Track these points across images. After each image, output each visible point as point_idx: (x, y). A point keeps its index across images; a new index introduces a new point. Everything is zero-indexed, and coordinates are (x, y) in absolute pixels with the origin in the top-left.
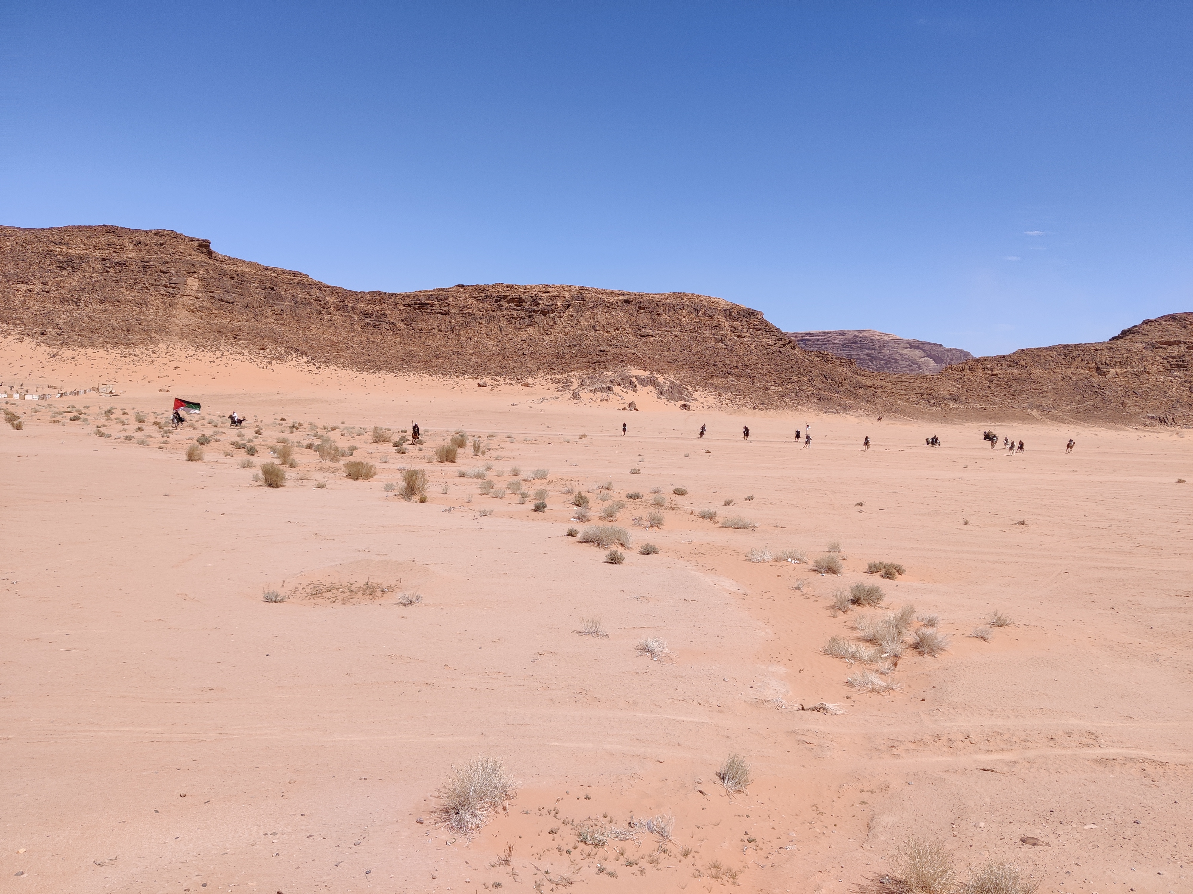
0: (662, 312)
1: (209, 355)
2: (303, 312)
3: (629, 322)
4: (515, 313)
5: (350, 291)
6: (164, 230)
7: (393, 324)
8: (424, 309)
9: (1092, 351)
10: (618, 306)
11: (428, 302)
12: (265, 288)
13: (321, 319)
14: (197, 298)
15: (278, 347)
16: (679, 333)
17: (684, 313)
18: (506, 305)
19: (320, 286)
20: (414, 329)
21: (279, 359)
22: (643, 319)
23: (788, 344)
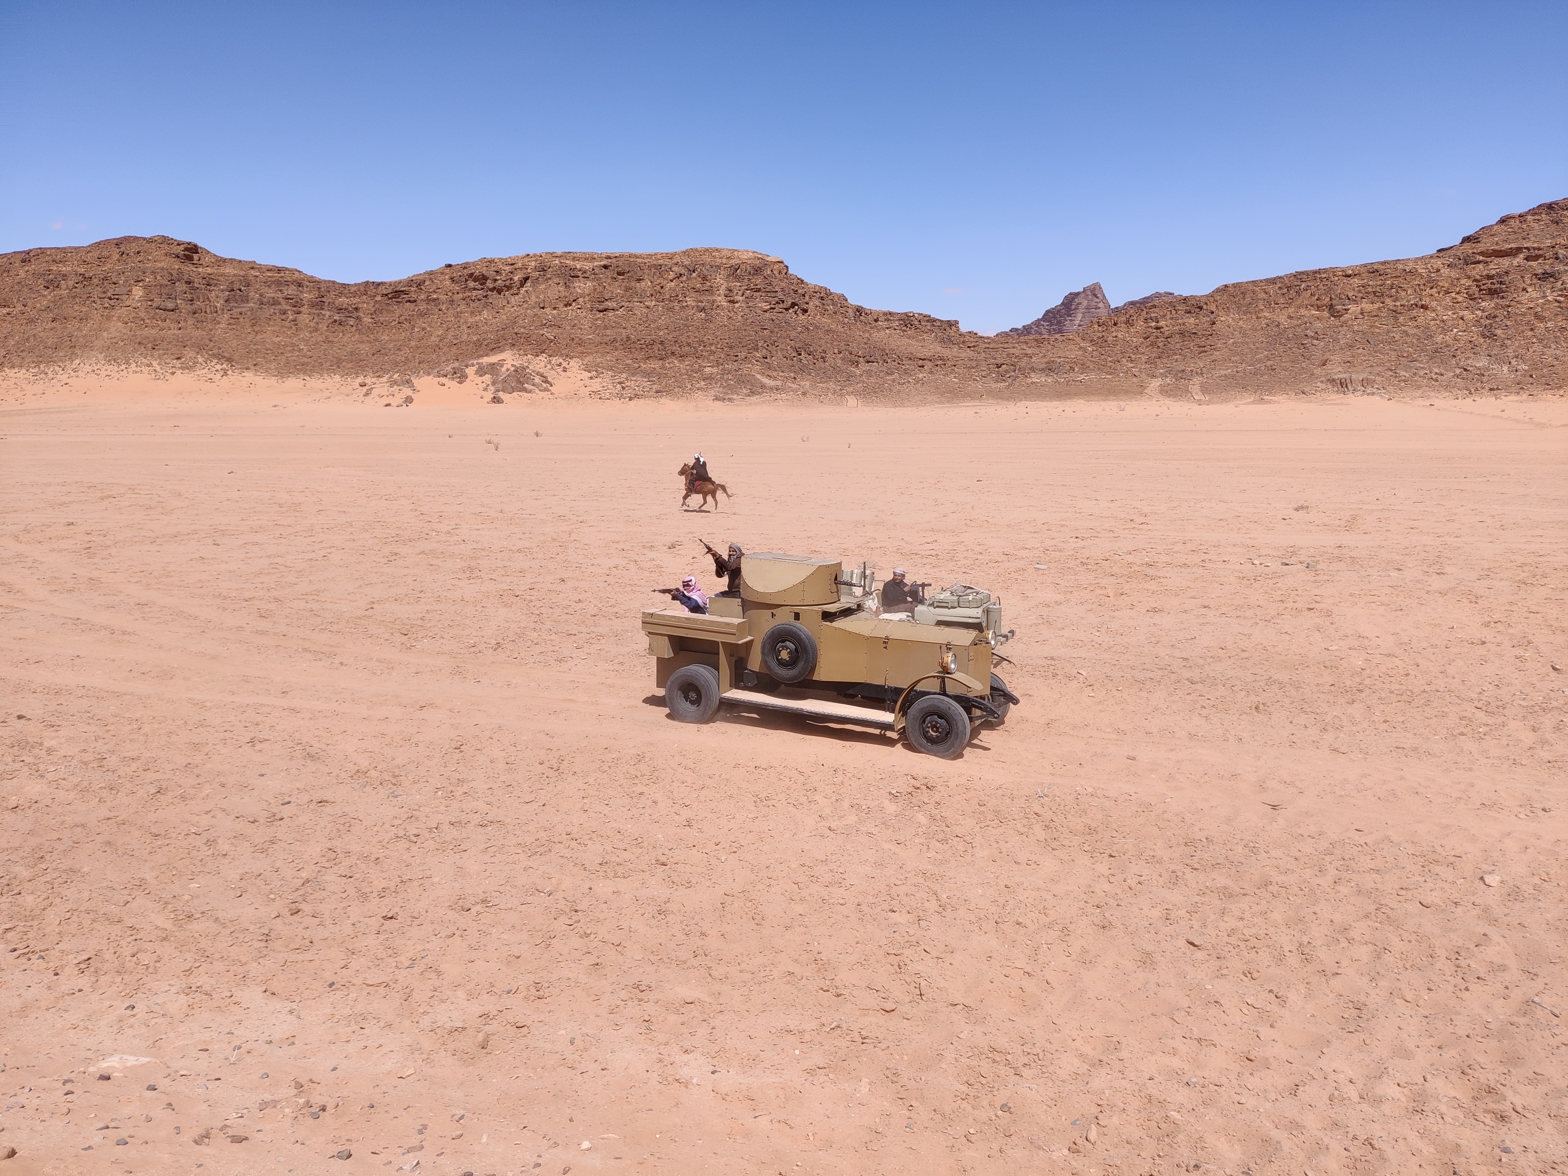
0: (645, 277)
2: (265, 313)
4: (476, 294)
7: (361, 319)
8: (398, 298)
10: (591, 274)
11: (406, 289)
12: (232, 290)
13: (283, 320)
14: (135, 308)
16: (652, 304)
18: (471, 285)
20: (376, 323)
22: (615, 288)
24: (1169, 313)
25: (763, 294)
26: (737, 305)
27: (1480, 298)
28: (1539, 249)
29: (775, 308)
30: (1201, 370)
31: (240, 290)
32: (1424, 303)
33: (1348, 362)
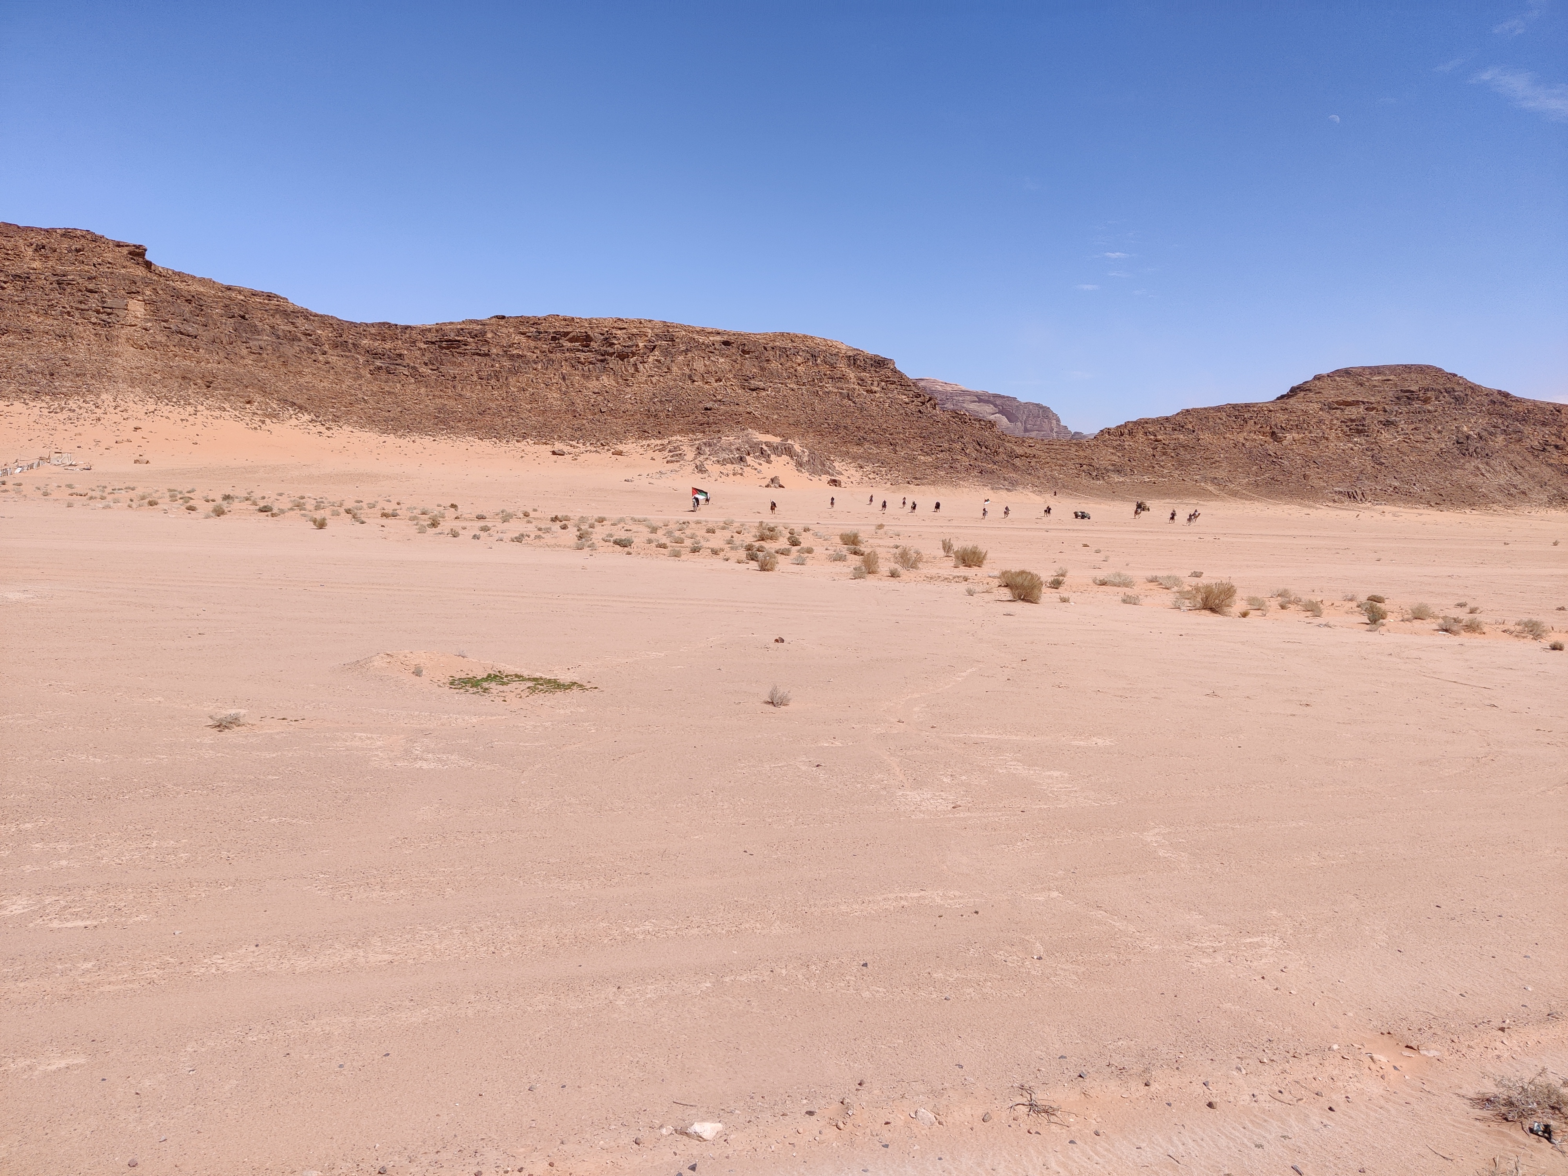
0: (771, 358)
1: (178, 411)
2: (290, 350)
3: (734, 372)
4: (582, 356)
5: (347, 322)
6: (75, 229)
7: (414, 368)
8: (455, 348)
9: (1266, 412)
10: (715, 349)
11: (459, 338)
12: (233, 317)
13: (315, 361)
14: (146, 330)
15: (267, 400)
16: (795, 387)
17: (799, 360)
18: (568, 344)
19: (306, 315)
20: (443, 376)
21: (274, 417)
22: (750, 367)
23: (928, 401)
24: (1160, 429)
26: (877, 395)
27: (1354, 435)
28: (1369, 403)
30: (1227, 478)
31: (243, 317)
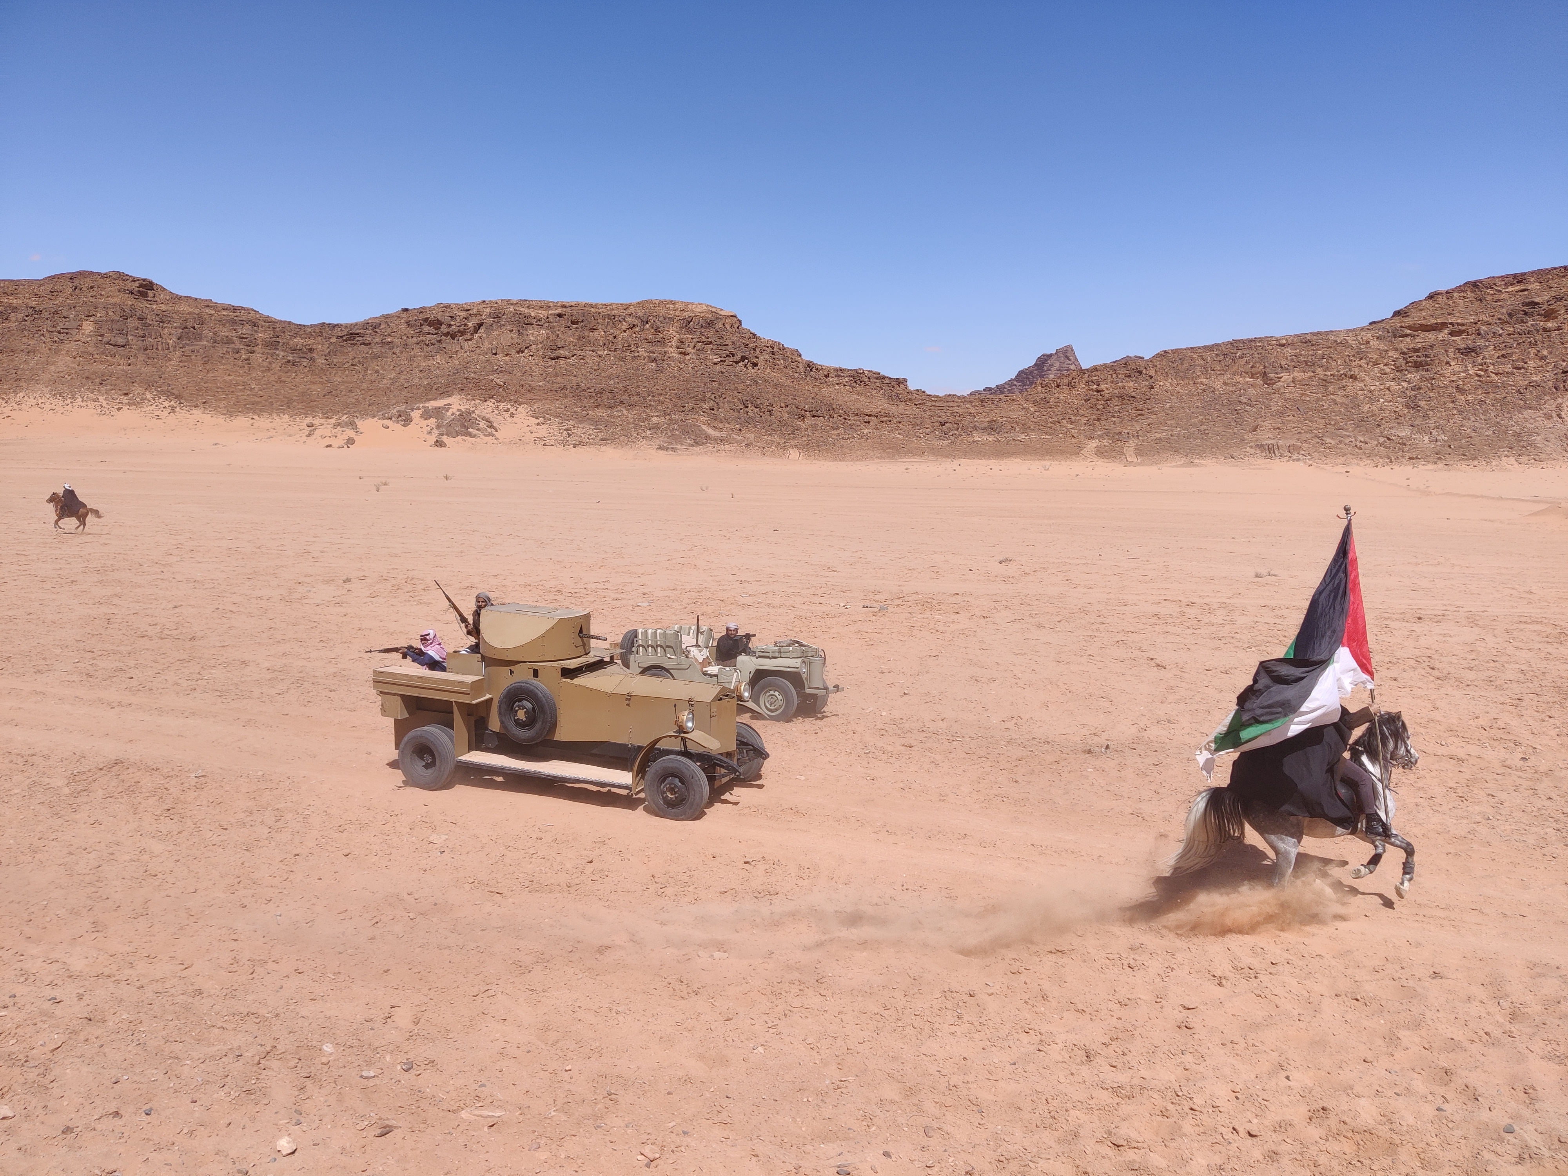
2: (218, 351)
4: (430, 338)
7: (314, 360)
8: (352, 340)
11: (361, 332)
13: (235, 359)
14: (85, 343)
17: (625, 325)
18: (426, 329)
24: (1110, 376)
25: (714, 347)
26: (688, 357)
27: (1406, 370)
28: (1463, 325)
29: (725, 361)
30: (1137, 433)
31: (194, 328)
32: (1353, 373)
33: (1278, 428)
